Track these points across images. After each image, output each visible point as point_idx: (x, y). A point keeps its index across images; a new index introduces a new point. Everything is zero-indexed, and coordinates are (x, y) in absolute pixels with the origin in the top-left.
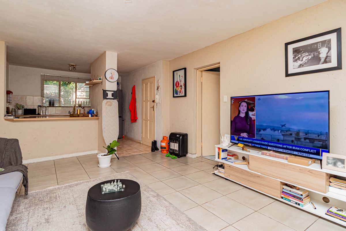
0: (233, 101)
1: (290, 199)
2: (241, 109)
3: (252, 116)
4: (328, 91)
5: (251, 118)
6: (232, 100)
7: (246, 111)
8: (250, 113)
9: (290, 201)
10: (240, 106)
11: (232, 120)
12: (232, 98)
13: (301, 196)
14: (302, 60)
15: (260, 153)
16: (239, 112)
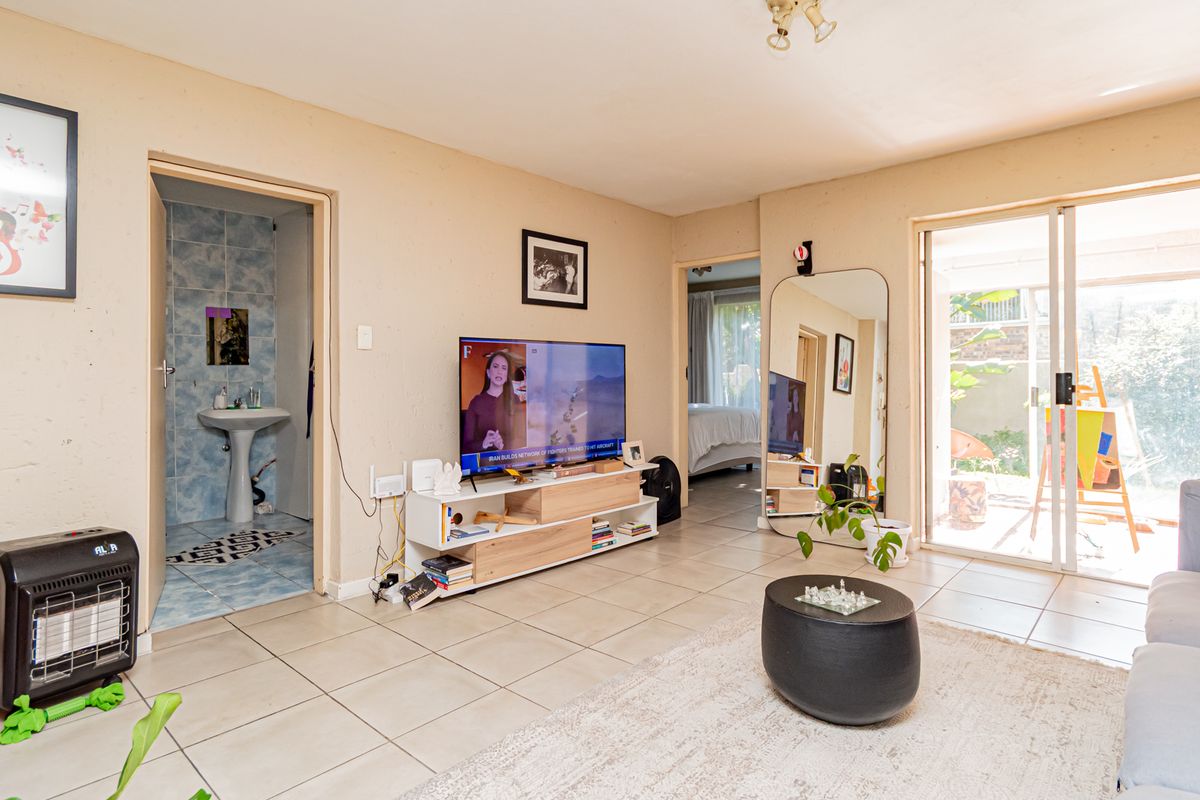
0: (468, 349)
1: (599, 542)
2: (493, 374)
3: (518, 393)
4: (624, 346)
5: (516, 397)
6: (465, 347)
7: (505, 380)
8: (516, 385)
9: (601, 546)
10: (488, 367)
11: (466, 407)
12: (463, 341)
13: (608, 529)
14: (546, 278)
15: (555, 474)
16: (487, 383)
